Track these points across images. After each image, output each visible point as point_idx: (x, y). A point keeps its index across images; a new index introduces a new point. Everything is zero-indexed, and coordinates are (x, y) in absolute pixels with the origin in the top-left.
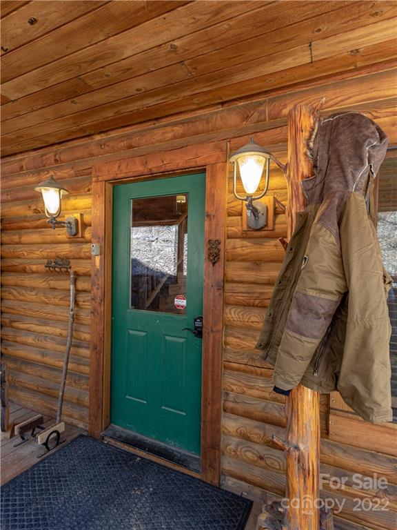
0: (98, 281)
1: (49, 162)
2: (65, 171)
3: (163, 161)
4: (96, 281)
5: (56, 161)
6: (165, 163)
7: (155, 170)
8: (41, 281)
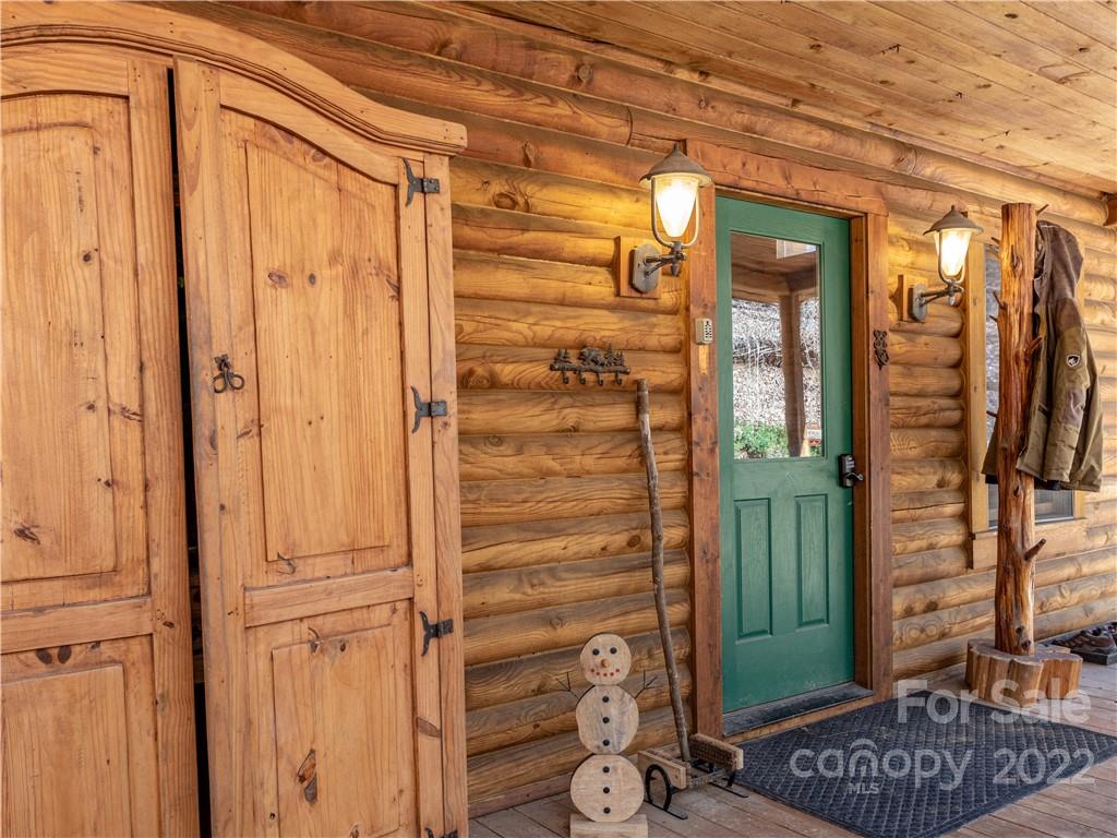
0: (706, 400)
1: (552, 73)
2: (607, 121)
3: (815, 184)
4: (702, 401)
5: (576, 80)
6: (818, 188)
7: (804, 195)
8: (537, 410)
